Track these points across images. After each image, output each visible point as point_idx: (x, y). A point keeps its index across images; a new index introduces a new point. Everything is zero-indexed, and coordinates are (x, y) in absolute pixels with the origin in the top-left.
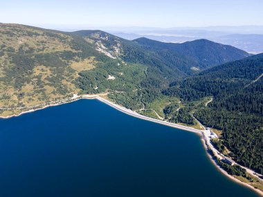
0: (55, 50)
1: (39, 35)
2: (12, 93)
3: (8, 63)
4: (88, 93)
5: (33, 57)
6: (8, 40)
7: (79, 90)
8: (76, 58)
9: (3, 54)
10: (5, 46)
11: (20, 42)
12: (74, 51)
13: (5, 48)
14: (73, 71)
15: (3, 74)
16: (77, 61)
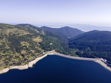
0: (24, 34)
1: (13, 28)
2: (19, 55)
3: (8, 41)
4: (48, 51)
5: (17, 38)
6: (3, 31)
7: (43, 50)
8: (33, 37)
9: (4, 38)
10: (2, 34)
11: (8, 32)
12: (31, 34)
13: (3, 35)
14: (36, 43)
15: (8, 47)
16: (34, 38)
